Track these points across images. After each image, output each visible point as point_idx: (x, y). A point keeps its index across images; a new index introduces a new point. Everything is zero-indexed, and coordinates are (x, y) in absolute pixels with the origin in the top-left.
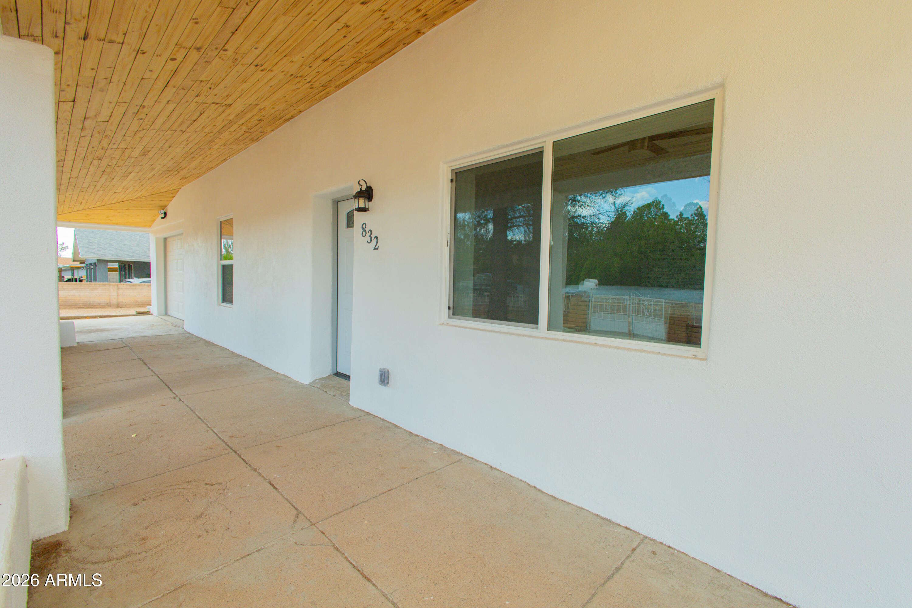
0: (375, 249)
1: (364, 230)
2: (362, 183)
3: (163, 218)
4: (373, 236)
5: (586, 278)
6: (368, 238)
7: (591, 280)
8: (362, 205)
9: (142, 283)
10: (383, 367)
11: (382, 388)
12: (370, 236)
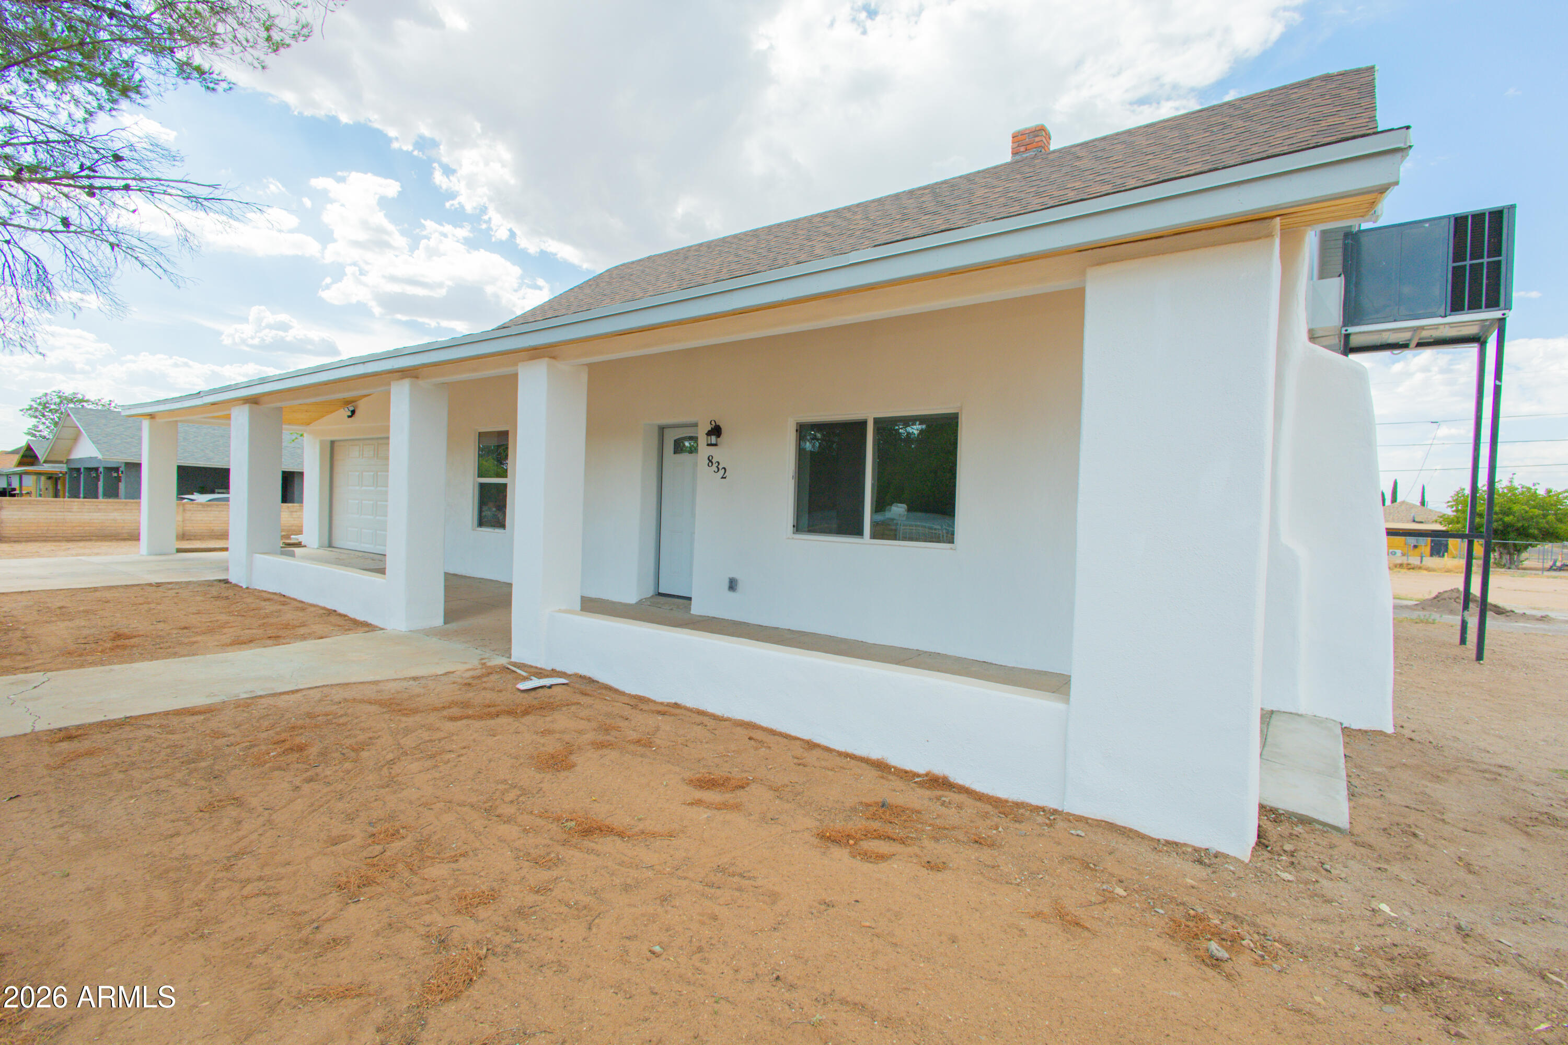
0: (722, 478)
1: (710, 461)
2: (713, 423)
3: (349, 417)
4: (720, 467)
5: (893, 503)
6: (714, 468)
7: (899, 505)
8: (714, 442)
9: (210, 501)
10: (731, 576)
11: (731, 594)
12: (717, 467)
